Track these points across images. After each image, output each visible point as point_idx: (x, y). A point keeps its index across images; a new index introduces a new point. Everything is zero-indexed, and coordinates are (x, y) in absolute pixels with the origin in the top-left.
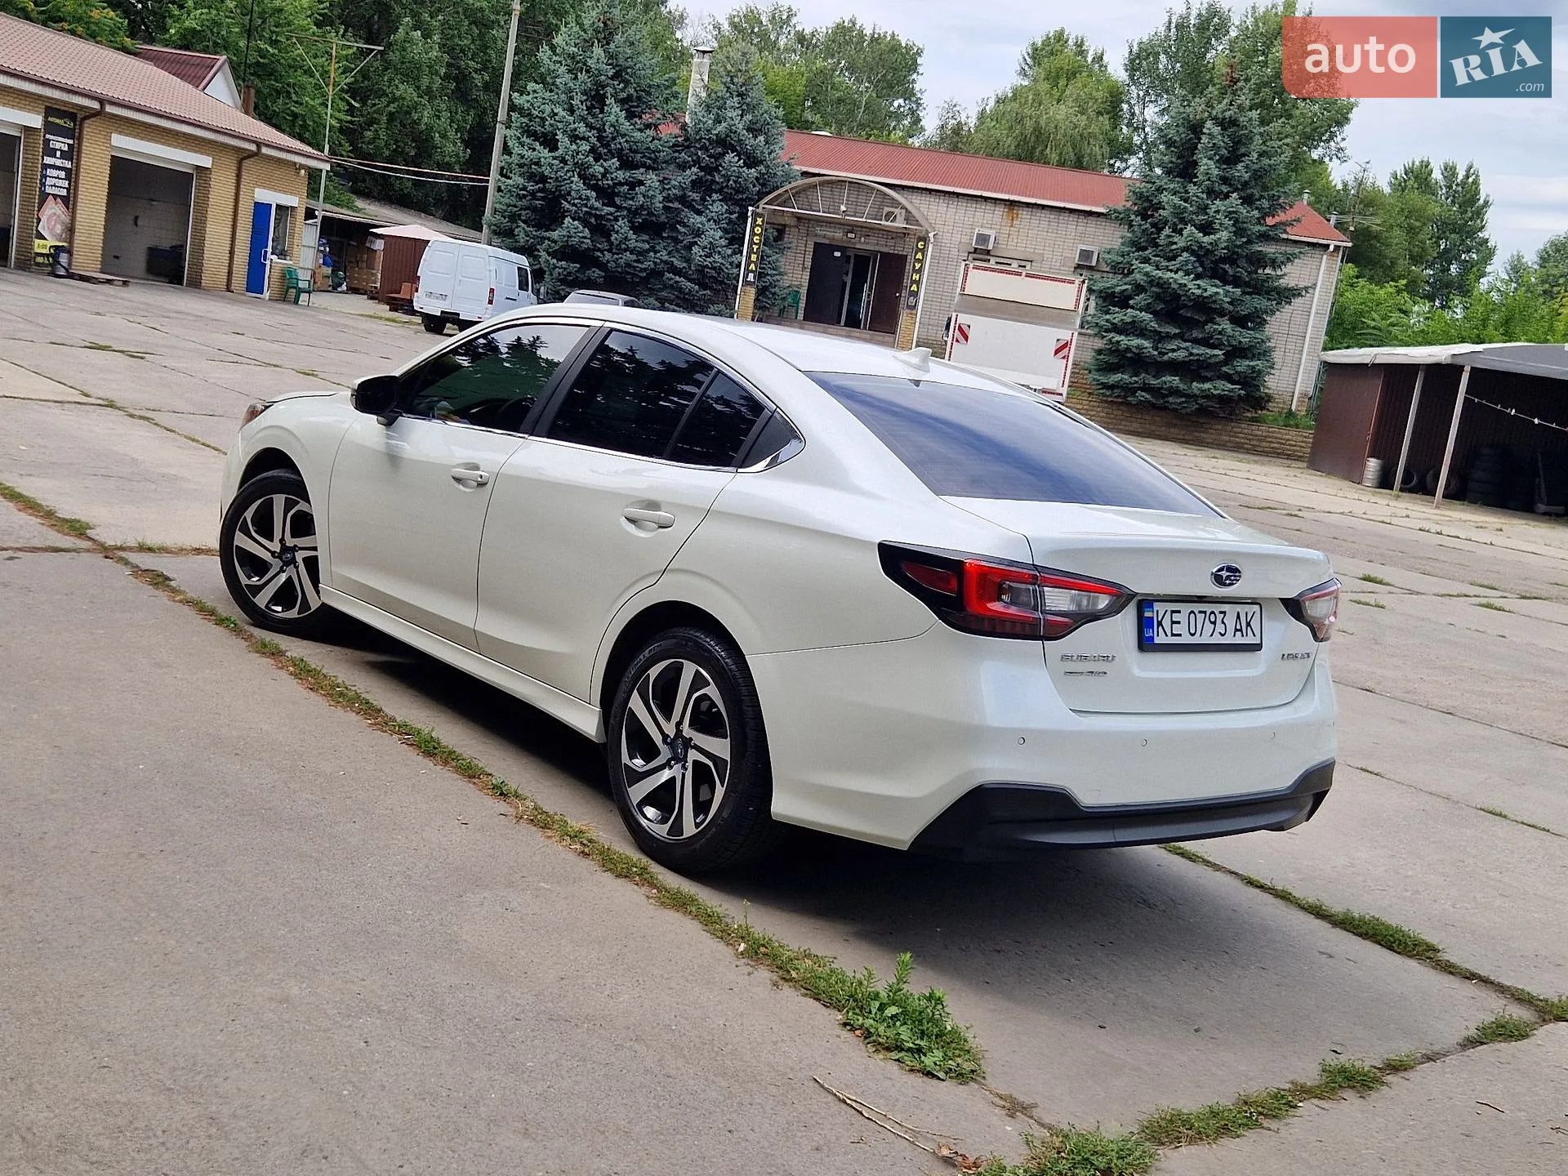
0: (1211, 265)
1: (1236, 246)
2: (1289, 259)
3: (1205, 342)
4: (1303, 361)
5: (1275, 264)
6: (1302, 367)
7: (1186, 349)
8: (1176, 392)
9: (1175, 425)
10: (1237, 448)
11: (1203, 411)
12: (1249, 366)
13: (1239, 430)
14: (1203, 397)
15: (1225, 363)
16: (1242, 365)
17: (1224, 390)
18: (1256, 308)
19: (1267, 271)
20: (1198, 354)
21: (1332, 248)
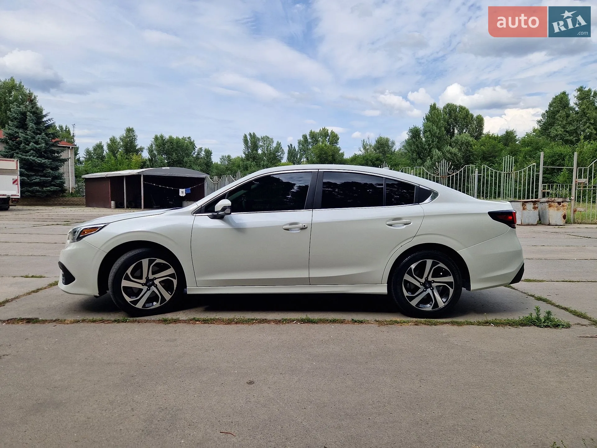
0: (39, 153)
1: (47, 148)
2: (62, 151)
3: (44, 176)
4: (70, 179)
5: (58, 153)
6: (70, 180)
7: (39, 178)
8: (38, 191)
9: (39, 201)
10: (60, 205)
11: (47, 196)
12: (60, 181)
13: (60, 200)
14: (47, 192)
15: (52, 181)
16: (58, 181)
17: (54, 189)
18: (57, 165)
19: (56, 154)
20: (43, 180)
21: (71, 148)
